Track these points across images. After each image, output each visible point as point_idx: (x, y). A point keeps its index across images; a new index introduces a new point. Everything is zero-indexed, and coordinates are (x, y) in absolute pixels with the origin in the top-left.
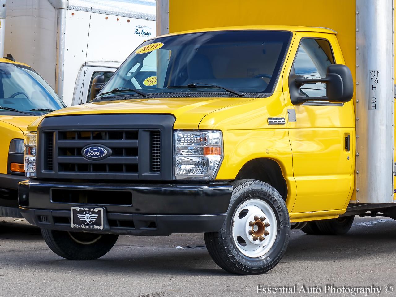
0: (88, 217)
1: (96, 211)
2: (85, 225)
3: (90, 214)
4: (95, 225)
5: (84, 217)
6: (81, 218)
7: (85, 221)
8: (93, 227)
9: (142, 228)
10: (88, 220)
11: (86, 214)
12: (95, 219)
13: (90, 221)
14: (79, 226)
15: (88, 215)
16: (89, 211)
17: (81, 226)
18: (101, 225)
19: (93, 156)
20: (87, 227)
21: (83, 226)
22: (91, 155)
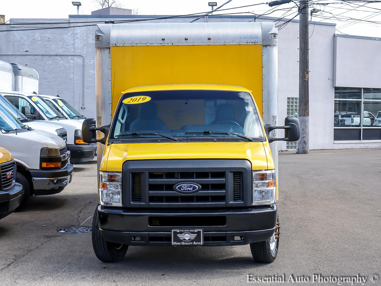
0: (187, 237)
1: (196, 231)
2: (184, 242)
3: (189, 234)
4: (195, 242)
5: (184, 236)
6: (180, 237)
7: (185, 239)
8: (193, 243)
9: (231, 241)
10: (187, 239)
11: (185, 234)
12: (194, 237)
13: (189, 239)
14: (180, 244)
15: (187, 235)
16: (189, 232)
17: (181, 243)
18: (200, 242)
19: (187, 191)
20: (187, 244)
21: (183, 243)
22: (184, 190)
